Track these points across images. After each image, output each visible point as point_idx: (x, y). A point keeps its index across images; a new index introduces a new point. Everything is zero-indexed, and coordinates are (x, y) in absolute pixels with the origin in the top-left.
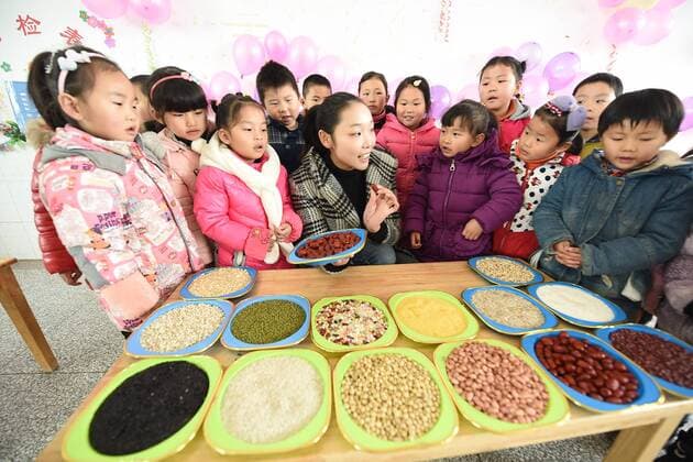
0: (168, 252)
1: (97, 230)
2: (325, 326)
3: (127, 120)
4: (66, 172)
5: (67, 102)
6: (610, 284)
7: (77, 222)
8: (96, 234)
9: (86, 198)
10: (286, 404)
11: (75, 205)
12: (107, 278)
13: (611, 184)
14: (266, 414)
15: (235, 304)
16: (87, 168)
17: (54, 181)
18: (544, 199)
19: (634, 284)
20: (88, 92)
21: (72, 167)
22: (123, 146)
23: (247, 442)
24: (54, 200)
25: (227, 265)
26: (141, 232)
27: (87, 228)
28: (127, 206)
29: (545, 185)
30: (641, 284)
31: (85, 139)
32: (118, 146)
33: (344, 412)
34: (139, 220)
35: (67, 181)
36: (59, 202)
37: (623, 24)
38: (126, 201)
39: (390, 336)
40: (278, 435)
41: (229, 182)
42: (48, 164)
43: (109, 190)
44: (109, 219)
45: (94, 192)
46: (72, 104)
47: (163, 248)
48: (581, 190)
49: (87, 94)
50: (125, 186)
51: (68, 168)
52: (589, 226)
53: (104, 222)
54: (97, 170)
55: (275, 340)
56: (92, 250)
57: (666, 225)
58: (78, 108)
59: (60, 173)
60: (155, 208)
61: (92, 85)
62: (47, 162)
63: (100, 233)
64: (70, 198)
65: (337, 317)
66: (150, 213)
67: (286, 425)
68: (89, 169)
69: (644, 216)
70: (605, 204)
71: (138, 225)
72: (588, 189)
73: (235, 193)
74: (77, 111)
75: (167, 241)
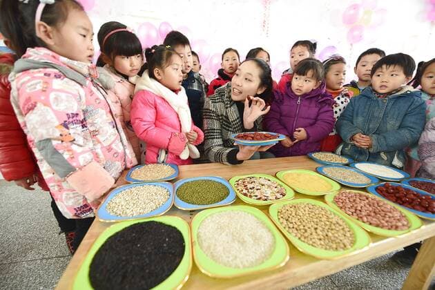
0: (112, 152)
1: (65, 125)
2: (245, 191)
3: (88, 49)
4: (41, 78)
5: (42, 29)
6: (385, 158)
7: (49, 118)
8: (65, 129)
9: (56, 99)
10: (249, 240)
11: (47, 104)
12: (74, 164)
13: (380, 102)
14: (239, 248)
15: (173, 183)
16: (57, 77)
17: (29, 84)
18: (342, 115)
19: (398, 158)
20: (61, 24)
21: (45, 74)
22: (84, 67)
23: (235, 268)
24: (28, 100)
25: (153, 163)
26: (94, 134)
27: (57, 123)
28: (85, 112)
29: (342, 106)
30: (402, 158)
31: (54, 57)
32: (80, 66)
33: (294, 238)
34: (93, 124)
35: (41, 84)
36: (32, 102)
37: (356, 33)
38: (84, 108)
39: (290, 194)
40: (257, 260)
41: (159, 101)
42: (21, 74)
43: (74, 96)
44: (75, 118)
45: (63, 96)
46: (46, 31)
47: (109, 149)
48: (363, 107)
49: (60, 24)
50: (86, 95)
51: (42, 75)
52: (371, 126)
53: (71, 120)
54: (66, 79)
55: (215, 202)
56: (60, 142)
57: (414, 123)
58: (51, 35)
59: (34, 78)
60: (105, 117)
61: (65, 19)
62: (19, 72)
63: (68, 128)
64: (43, 98)
65: (249, 186)
66: (101, 120)
67: (258, 253)
68: (60, 78)
69: (400, 119)
70: (379, 113)
71: (92, 129)
72: (367, 107)
73: (162, 108)
74: (50, 38)
75: (111, 144)
